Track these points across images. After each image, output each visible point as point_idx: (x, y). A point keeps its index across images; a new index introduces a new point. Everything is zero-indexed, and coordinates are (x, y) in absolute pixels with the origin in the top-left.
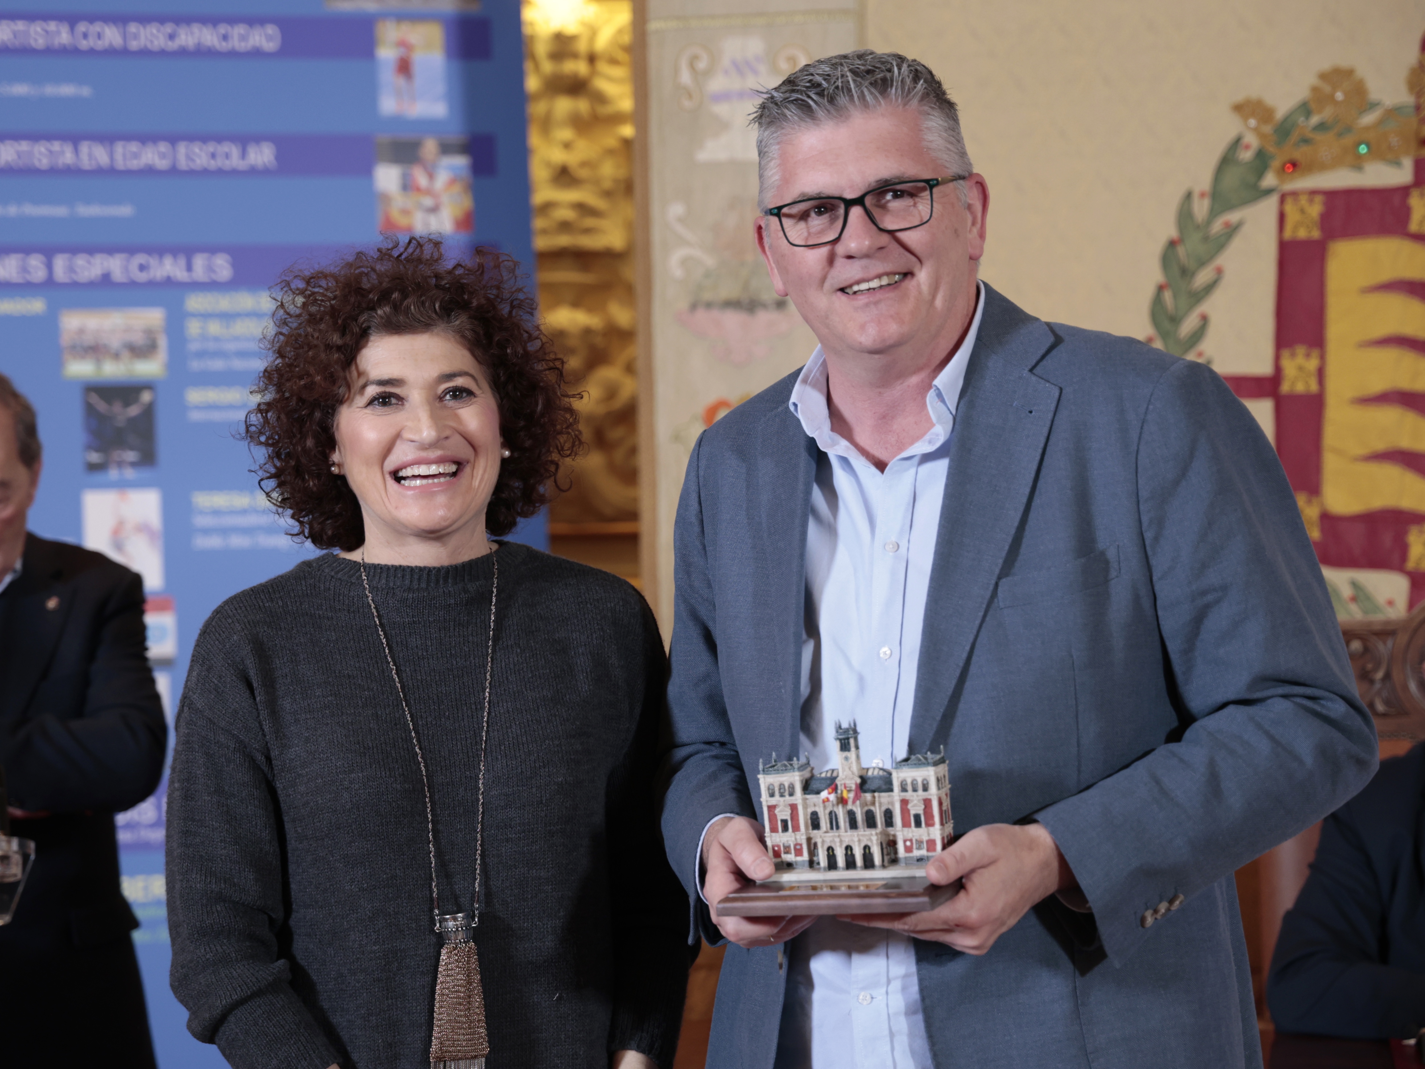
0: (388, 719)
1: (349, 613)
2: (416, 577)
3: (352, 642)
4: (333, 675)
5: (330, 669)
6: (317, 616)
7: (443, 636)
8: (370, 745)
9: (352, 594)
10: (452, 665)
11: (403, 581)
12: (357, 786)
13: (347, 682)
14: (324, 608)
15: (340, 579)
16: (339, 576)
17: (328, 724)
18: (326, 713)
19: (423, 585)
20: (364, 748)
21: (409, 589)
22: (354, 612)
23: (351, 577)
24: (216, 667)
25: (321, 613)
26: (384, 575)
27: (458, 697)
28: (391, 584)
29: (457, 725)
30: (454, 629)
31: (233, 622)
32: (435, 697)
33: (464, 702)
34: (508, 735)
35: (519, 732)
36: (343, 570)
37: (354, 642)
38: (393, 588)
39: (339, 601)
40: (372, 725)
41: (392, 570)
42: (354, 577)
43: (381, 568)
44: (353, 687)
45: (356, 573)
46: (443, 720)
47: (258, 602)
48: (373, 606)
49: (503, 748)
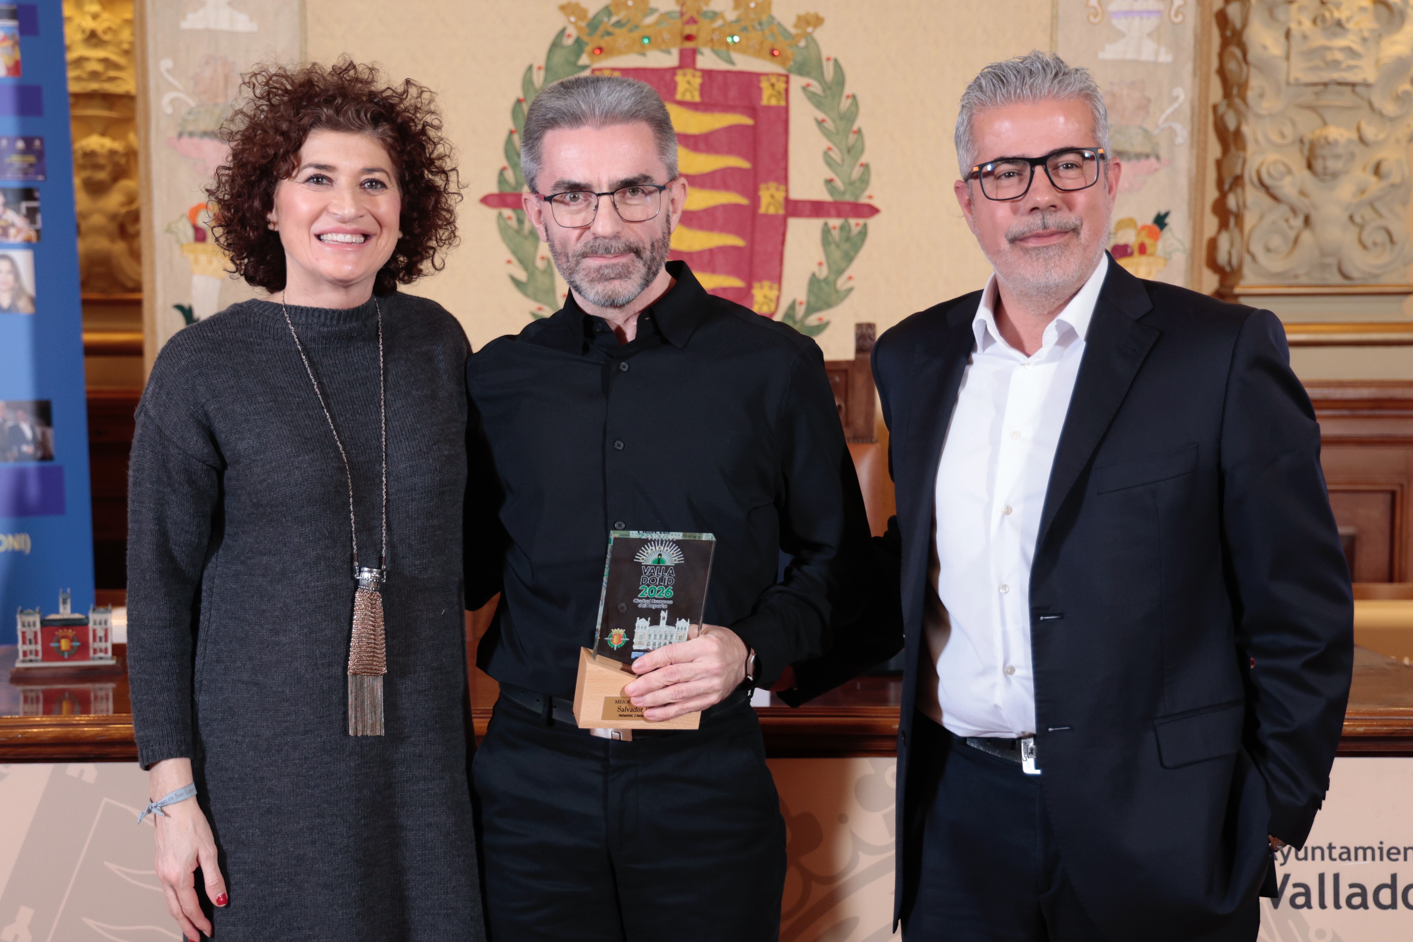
0: (318, 418)
1: (274, 340)
2: (329, 316)
3: (279, 362)
4: (269, 386)
5: (266, 382)
6: (249, 343)
7: (347, 356)
8: (309, 437)
9: (276, 326)
10: (358, 376)
11: (319, 319)
12: (305, 466)
13: (281, 392)
14: (254, 336)
15: (267, 316)
16: (266, 313)
17: (273, 423)
18: (270, 415)
19: (335, 322)
20: (305, 439)
21: (324, 325)
22: (277, 339)
23: (276, 315)
24: (166, 385)
25: (252, 340)
26: (304, 314)
27: (365, 398)
28: (310, 321)
29: (368, 419)
30: (354, 352)
31: (182, 350)
32: (349, 400)
33: (370, 402)
34: (406, 423)
35: (413, 420)
36: (269, 309)
37: (281, 362)
38: (311, 324)
39: (266, 331)
40: (306, 422)
41: (311, 312)
42: (278, 315)
43: (302, 309)
44: (286, 396)
45: (279, 312)
46: (357, 416)
47: (202, 334)
48: (295, 336)
49: (404, 433)
